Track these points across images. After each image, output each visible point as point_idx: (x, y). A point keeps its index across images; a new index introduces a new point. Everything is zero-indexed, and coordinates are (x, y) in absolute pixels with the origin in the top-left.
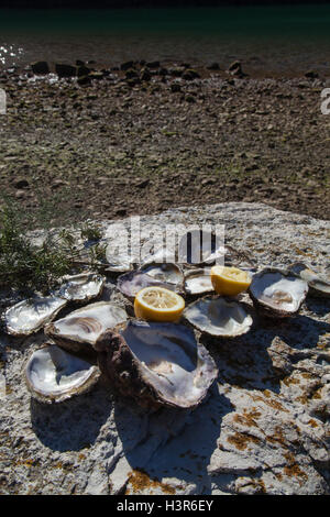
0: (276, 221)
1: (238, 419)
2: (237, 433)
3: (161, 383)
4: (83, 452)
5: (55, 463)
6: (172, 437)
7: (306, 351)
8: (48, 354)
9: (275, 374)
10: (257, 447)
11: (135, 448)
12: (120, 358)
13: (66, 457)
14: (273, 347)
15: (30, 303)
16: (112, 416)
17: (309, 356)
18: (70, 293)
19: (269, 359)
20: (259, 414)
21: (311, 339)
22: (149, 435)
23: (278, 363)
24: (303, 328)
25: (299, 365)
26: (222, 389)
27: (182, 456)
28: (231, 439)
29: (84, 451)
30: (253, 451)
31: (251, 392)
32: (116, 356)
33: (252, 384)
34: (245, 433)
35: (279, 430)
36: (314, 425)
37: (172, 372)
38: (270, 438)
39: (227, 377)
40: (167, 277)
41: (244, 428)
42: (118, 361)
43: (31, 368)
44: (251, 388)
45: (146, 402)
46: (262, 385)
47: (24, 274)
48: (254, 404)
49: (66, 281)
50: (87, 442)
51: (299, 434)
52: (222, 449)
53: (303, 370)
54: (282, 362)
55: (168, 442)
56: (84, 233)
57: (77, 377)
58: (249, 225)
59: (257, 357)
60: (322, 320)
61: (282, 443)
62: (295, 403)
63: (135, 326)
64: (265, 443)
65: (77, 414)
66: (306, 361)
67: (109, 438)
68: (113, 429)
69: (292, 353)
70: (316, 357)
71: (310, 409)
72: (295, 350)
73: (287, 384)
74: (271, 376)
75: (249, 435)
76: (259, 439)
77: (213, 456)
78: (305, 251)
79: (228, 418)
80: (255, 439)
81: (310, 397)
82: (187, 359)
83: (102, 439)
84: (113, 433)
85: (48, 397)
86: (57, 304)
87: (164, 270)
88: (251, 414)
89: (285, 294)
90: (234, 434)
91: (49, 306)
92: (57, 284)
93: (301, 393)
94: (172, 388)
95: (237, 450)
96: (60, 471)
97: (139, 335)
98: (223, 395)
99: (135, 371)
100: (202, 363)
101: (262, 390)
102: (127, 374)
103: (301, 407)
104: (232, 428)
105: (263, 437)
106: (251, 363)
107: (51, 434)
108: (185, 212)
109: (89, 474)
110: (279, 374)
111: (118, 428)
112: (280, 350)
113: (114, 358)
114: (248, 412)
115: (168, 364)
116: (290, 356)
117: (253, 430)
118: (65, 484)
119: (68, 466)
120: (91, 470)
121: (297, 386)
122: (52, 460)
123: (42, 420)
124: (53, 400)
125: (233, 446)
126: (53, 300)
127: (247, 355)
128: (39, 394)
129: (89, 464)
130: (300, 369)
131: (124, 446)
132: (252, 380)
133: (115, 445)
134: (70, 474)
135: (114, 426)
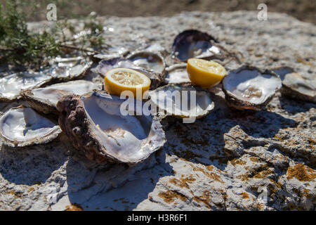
0: (293, 32)
1: (174, 181)
2: (169, 191)
3: (108, 142)
4: (33, 186)
5: (9, 191)
6: (112, 188)
7: (261, 139)
8: (22, 113)
9: (225, 154)
10: (183, 203)
11: (79, 190)
12: (75, 116)
13: (18, 188)
14: (230, 133)
15: (20, 76)
16: (65, 165)
17: (263, 144)
18: (57, 72)
19: (223, 142)
20: (194, 180)
21: (271, 131)
22: (93, 184)
23: (230, 146)
24: (266, 121)
25: (250, 150)
26: (168, 159)
27: (116, 201)
28: (162, 194)
29: (35, 186)
30: (178, 205)
31: (195, 165)
32: (72, 115)
33: (199, 159)
34: (175, 191)
35: (207, 193)
36: (245, 196)
37: (123, 136)
38: (197, 198)
39: (177, 151)
40: (151, 67)
41: (176, 187)
42: (73, 119)
43: (5, 121)
44: (197, 162)
45: (92, 154)
46: (209, 161)
47: (20, 53)
48: (193, 173)
49: (57, 63)
50: (39, 180)
51: (225, 199)
52: (151, 200)
53: (253, 155)
54: (235, 146)
55: (109, 190)
56: (86, 26)
57: (41, 131)
58: (261, 33)
59: (212, 139)
60: (291, 117)
61: (207, 203)
62: (235, 179)
63: (98, 97)
64: (191, 200)
65: (36, 161)
66: (258, 148)
67: (57, 180)
68: (64, 175)
69: (246, 140)
70: (268, 146)
71: (248, 185)
72: (250, 138)
73: (234, 164)
74: (220, 156)
75: (178, 194)
76: (187, 197)
77: (141, 203)
78: (307, 60)
79: (165, 179)
80: (183, 196)
81: (251, 176)
82: (141, 130)
83: (52, 180)
84: (62, 177)
85: (12, 142)
86: (43, 79)
87: (150, 61)
88: (187, 179)
89: (257, 90)
90: (165, 191)
91: (35, 81)
92: (48, 65)
93: (244, 172)
94: (118, 148)
95: (165, 203)
96: (11, 196)
97: (101, 105)
98: (168, 163)
99: (85, 128)
100: (154, 134)
101: (207, 165)
102: (78, 129)
103: (239, 182)
104: (165, 186)
105: (191, 196)
106: (205, 143)
107: (11, 172)
108: (198, 16)
109: (33, 202)
110: (229, 155)
111: (67, 175)
112: (236, 136)
113: (70, 116)
114: (184, 178)
115: (122, 131)
116: (244, 142)
117: (184, 190)
118: (13, 204)
119: (18, 194)
120: (36, 199)
121: (242, 166)
122: (8, 189)
123: (7, 161)
124: (16, 145)
125: (162, 200)
126: (40, 76)
127: (203, 137)
128: (6, 139)
129: (36, 194)
130: (250, 154)
131: (68, 188)
132: (200, 157)
133: (62, 186)
134: (19, 199)
135: (65, 172)
